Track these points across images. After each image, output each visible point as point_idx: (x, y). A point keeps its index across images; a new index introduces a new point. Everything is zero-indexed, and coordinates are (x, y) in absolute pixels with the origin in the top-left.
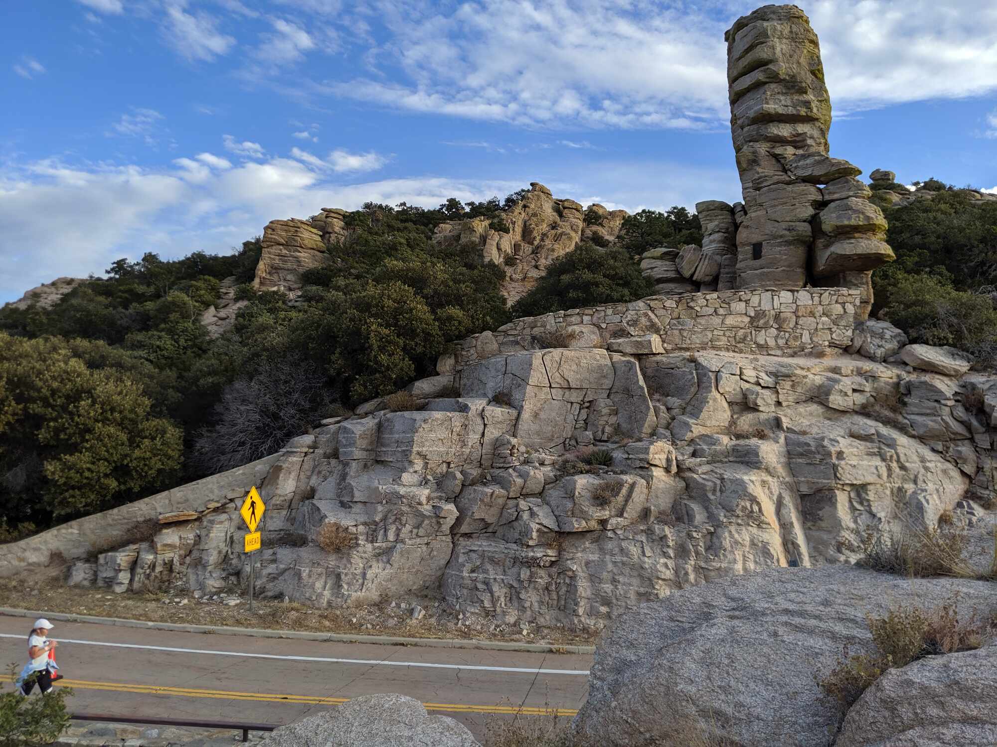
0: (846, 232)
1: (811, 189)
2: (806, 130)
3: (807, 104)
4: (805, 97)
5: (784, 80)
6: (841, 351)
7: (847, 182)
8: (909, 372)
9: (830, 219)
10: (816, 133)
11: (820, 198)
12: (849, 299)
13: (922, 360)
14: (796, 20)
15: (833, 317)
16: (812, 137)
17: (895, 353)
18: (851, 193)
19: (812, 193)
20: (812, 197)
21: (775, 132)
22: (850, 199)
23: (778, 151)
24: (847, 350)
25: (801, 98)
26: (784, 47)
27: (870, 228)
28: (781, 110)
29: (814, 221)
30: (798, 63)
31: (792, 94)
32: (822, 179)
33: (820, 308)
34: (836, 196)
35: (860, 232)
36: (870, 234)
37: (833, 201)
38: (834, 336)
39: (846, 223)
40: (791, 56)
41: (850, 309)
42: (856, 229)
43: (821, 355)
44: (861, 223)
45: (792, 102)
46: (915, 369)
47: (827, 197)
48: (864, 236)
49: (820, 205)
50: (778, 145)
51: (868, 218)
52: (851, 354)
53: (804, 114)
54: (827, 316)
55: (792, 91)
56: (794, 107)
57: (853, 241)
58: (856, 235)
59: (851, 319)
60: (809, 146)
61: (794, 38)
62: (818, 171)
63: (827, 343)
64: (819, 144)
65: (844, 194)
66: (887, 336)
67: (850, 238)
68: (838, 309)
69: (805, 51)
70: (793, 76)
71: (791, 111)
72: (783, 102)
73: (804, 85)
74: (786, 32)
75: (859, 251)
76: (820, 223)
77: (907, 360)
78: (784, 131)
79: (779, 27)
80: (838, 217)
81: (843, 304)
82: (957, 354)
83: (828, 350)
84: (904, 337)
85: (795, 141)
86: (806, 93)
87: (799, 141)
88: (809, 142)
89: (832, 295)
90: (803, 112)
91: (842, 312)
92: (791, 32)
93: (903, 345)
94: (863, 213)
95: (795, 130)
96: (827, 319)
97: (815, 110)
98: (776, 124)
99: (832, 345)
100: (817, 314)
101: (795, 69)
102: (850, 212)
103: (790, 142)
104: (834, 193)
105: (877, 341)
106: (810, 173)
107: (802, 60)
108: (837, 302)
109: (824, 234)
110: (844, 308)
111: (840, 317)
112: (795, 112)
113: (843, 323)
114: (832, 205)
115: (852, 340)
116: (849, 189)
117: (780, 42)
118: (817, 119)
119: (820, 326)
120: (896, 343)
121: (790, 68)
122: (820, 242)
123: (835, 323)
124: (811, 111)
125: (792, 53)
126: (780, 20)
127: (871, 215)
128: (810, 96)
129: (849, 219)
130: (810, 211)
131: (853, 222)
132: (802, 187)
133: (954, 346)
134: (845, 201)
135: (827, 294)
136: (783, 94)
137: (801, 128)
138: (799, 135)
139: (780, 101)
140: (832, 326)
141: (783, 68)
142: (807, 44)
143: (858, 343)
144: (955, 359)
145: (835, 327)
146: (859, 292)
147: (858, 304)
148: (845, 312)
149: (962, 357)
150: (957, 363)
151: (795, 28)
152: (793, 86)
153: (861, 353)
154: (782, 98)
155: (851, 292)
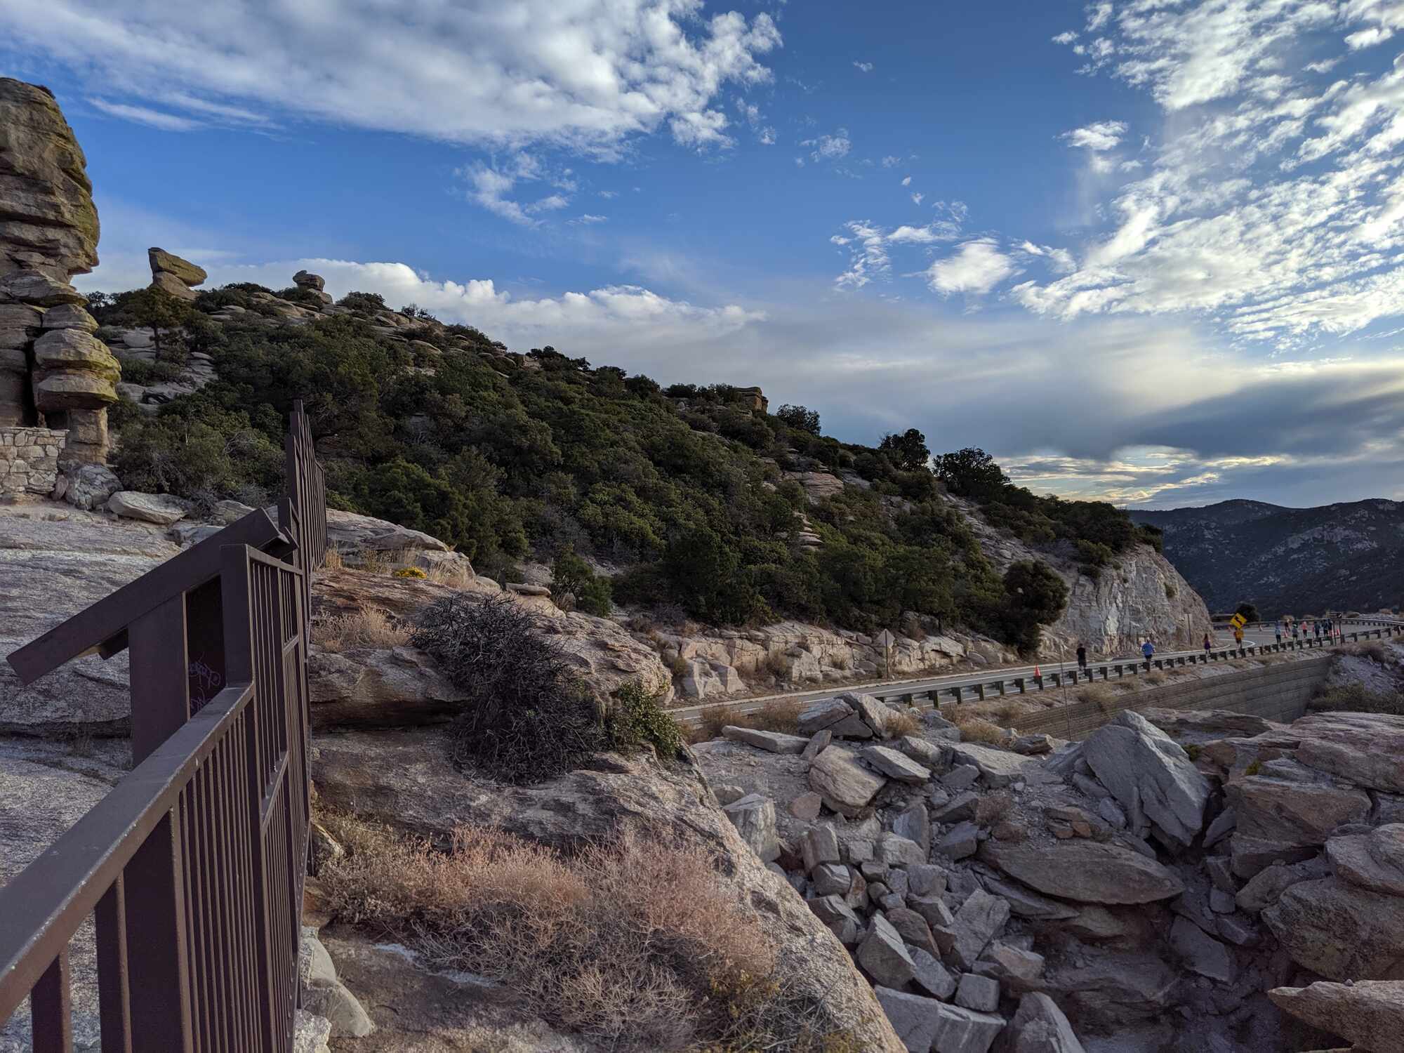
0: (59, 367)
1: (28, 313)
2: (58, 237)
3: (56, 207)
4: (53, 199)
5: (22, 174)
6: (41, 497)
7: (68, 310)
8: (114, 521)
9: (42, 350)
10: (72, 242)
11: (37, 323)
12: (51, 440)
13: (127, 507)
14: (38, 106)
15: (30, 460)
16: (66, 246)
17: (104, 500)
18: (70, 324)
19: (27, 316)
20: (27, 322)
21: (16, 234)
22: (66, 331)
23: (21, 256)
24: (50, 497)
25: (47, 199)
26: (22, 135)
27: (83, 365)
28: (20, 209)
29: (28, 349)
30: (40, 157)
31: (35, 192)
32: (41, 302)
33: (14, 450)
34: (55, 324)
35: (73, 368)
36: (85, 370)
37: (50, 329)
38: (32, 480)
39: (54, 356)
40: (30, 148)
41: (53, 451)
42: (68, 364)
43: (12, 502)
44: (71, 359)
45: (36, 201)
46: (120, 517)
47: (46, 324)
48: (77, 372)
49: (38, 332)
50: (22, 248)
51: (80, 353)
52: (55, 501)
53: (53, 218)
54: (23, 459)
55: (36, 189)
56: (38, 206)
57: (62, 377)
58: (68, 371)
59: (54, 463)
60: (63, 256)
61: (34, 126)
62: (36, 294)
63: (22, 489)
64: (77, 255)
65: (62, 324)
66: (97, 482)
67: (61, 374)
68: (37, 451)
69: (51, 146)
70: (35, 172)
71: (34, 211)
72: (24, 200)
73: (49, 184)
74: (24, 116)
75: (67, 390)
76: (34, 353)
77: (112, 507)
78: (30, 234)
79: (13, 110)
80: (48, 349)
81: (44, 446)
82: (174, 502)
83: (22, 495)
84: (117, 484)
85: (44, 248)
86: (53, 194)
87: (51, 249)
88: (63, 250)
89: (30, 435)
90: (51, 215)
91: (42, 454)
92: (31, 119)
93: (112, 491)
94: (75, 348)
95: (43, 234)
96: (22, 462)
97: (67, 216)
98: (17, 223)
99: (29, 490)
100: (10, 457)
101: (36, 164)
102: (62, 345)
103: (37, 247)
104: (55, 320)
105: (86, 488)
106: (25, 294)
107: (46, 155)
108: (35, 443)
109: (39, 366)
110: (44, 450)
111: (41, 460)
112: (39, 214)
113: (43, 467)
114: (47, 334)
115: (54, 486)
116: (69, 319)
117: (17, 129)
118: (73, 227)
119: (14, 470)
120: (106, 490)
121: (30, 162)
122: (35, 374)
123: (33, 466)
124: (63, 216)
125: (32, 144)
126: (17, 101)
127: (85, 351)
128: (61, 199)
129: (58, 353)
130: (23, 338)
131: (62, 357)
132: (15, 309)
133: (172, 492)
134: (60, 332)
135: (23, 433)
136: (22, 190)
137: (52, 233)
138: (49, 241)
139: (20, 198)
140: (29, 469)
141: (20, 160)
142: (54, 137)
143: (61, 489)
144: (166, 507)
145: (34, 471)
146: (63, 433)
147: (62, 444)
148: (46, 455)
149: (175, 505)
150: (169, 511)
151: (36, 116)
152: (32, 181)
153: (65, 500)
154: (22, 195)
155: (55, 433)
